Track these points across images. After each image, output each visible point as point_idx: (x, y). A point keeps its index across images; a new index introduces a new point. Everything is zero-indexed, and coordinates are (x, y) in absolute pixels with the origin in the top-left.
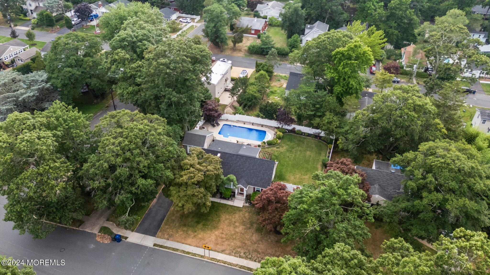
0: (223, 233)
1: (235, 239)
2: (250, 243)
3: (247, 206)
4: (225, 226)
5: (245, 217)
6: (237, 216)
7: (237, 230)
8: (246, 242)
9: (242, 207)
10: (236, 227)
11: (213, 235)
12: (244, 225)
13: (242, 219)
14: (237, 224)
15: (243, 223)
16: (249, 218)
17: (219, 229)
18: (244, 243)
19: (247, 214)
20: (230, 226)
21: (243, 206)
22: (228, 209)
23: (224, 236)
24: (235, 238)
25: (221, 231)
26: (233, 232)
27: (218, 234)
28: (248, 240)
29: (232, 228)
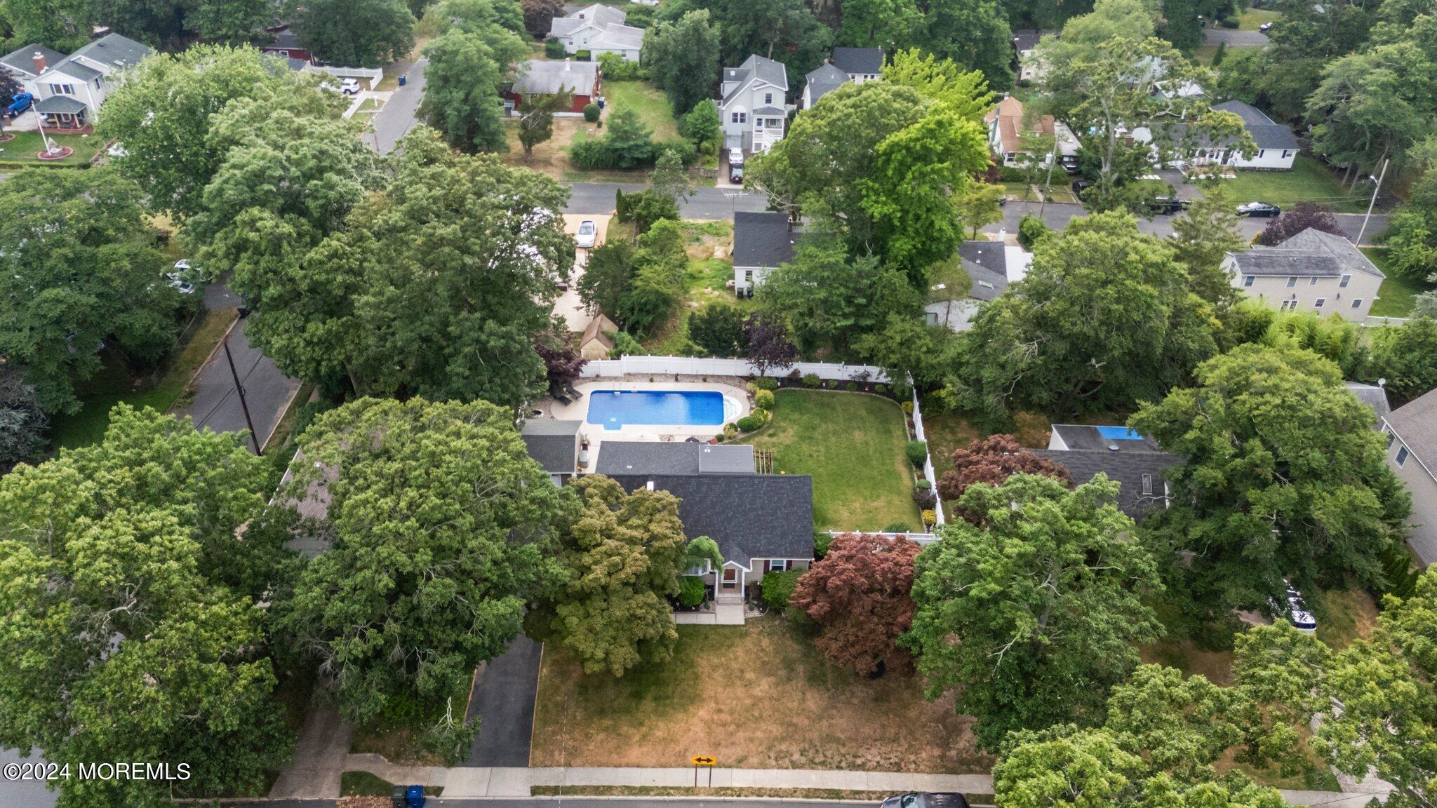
0: (720, 711)
1: (759, 719)
2: (806, 722)
3: (756, 619)
4: (720, 689)
5: (763, 650)
6: (740, 652)
7: (757, 691)
8: (794, 720)
9: (743, 623)
10: (749, 685)
11: (695, 720)
12: (770, 674)
13: (758, 658)
14: (750, 675)
15: (765, 669)
16: (777, 652)
17: (703, 700)
18: (790, 724)
19: (765, 642)
20: (733, 684)
21: (746, 620)
22: (706, 638)
23: (725, 717)
24: (761, 717)
25: (713, 705)
26: (748, 702)
27: (707, 717)
28: (798, 715)
29: (740, 692)
